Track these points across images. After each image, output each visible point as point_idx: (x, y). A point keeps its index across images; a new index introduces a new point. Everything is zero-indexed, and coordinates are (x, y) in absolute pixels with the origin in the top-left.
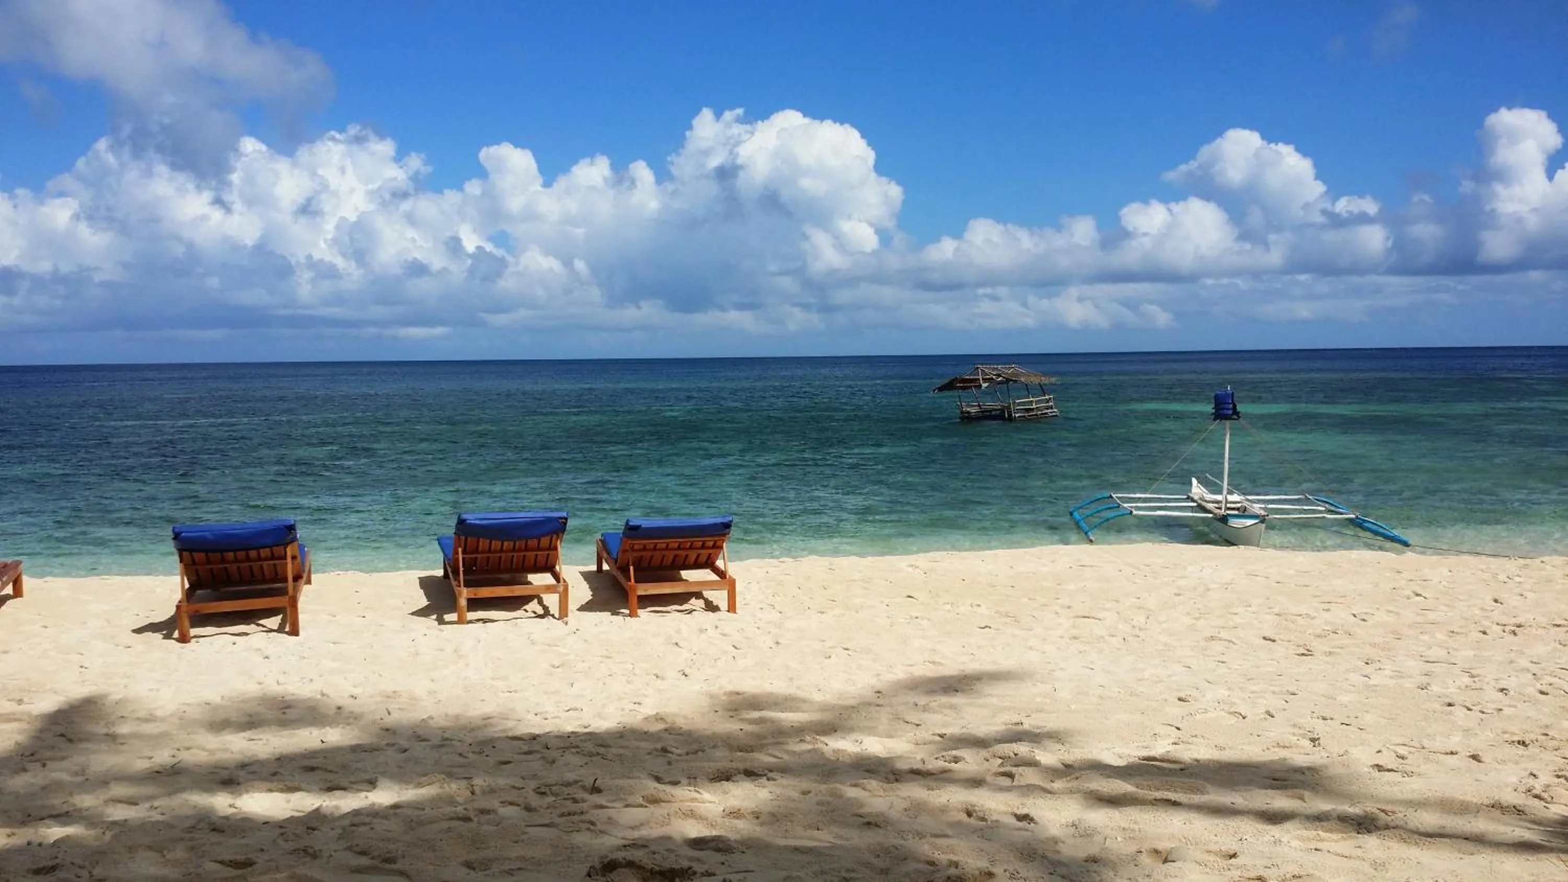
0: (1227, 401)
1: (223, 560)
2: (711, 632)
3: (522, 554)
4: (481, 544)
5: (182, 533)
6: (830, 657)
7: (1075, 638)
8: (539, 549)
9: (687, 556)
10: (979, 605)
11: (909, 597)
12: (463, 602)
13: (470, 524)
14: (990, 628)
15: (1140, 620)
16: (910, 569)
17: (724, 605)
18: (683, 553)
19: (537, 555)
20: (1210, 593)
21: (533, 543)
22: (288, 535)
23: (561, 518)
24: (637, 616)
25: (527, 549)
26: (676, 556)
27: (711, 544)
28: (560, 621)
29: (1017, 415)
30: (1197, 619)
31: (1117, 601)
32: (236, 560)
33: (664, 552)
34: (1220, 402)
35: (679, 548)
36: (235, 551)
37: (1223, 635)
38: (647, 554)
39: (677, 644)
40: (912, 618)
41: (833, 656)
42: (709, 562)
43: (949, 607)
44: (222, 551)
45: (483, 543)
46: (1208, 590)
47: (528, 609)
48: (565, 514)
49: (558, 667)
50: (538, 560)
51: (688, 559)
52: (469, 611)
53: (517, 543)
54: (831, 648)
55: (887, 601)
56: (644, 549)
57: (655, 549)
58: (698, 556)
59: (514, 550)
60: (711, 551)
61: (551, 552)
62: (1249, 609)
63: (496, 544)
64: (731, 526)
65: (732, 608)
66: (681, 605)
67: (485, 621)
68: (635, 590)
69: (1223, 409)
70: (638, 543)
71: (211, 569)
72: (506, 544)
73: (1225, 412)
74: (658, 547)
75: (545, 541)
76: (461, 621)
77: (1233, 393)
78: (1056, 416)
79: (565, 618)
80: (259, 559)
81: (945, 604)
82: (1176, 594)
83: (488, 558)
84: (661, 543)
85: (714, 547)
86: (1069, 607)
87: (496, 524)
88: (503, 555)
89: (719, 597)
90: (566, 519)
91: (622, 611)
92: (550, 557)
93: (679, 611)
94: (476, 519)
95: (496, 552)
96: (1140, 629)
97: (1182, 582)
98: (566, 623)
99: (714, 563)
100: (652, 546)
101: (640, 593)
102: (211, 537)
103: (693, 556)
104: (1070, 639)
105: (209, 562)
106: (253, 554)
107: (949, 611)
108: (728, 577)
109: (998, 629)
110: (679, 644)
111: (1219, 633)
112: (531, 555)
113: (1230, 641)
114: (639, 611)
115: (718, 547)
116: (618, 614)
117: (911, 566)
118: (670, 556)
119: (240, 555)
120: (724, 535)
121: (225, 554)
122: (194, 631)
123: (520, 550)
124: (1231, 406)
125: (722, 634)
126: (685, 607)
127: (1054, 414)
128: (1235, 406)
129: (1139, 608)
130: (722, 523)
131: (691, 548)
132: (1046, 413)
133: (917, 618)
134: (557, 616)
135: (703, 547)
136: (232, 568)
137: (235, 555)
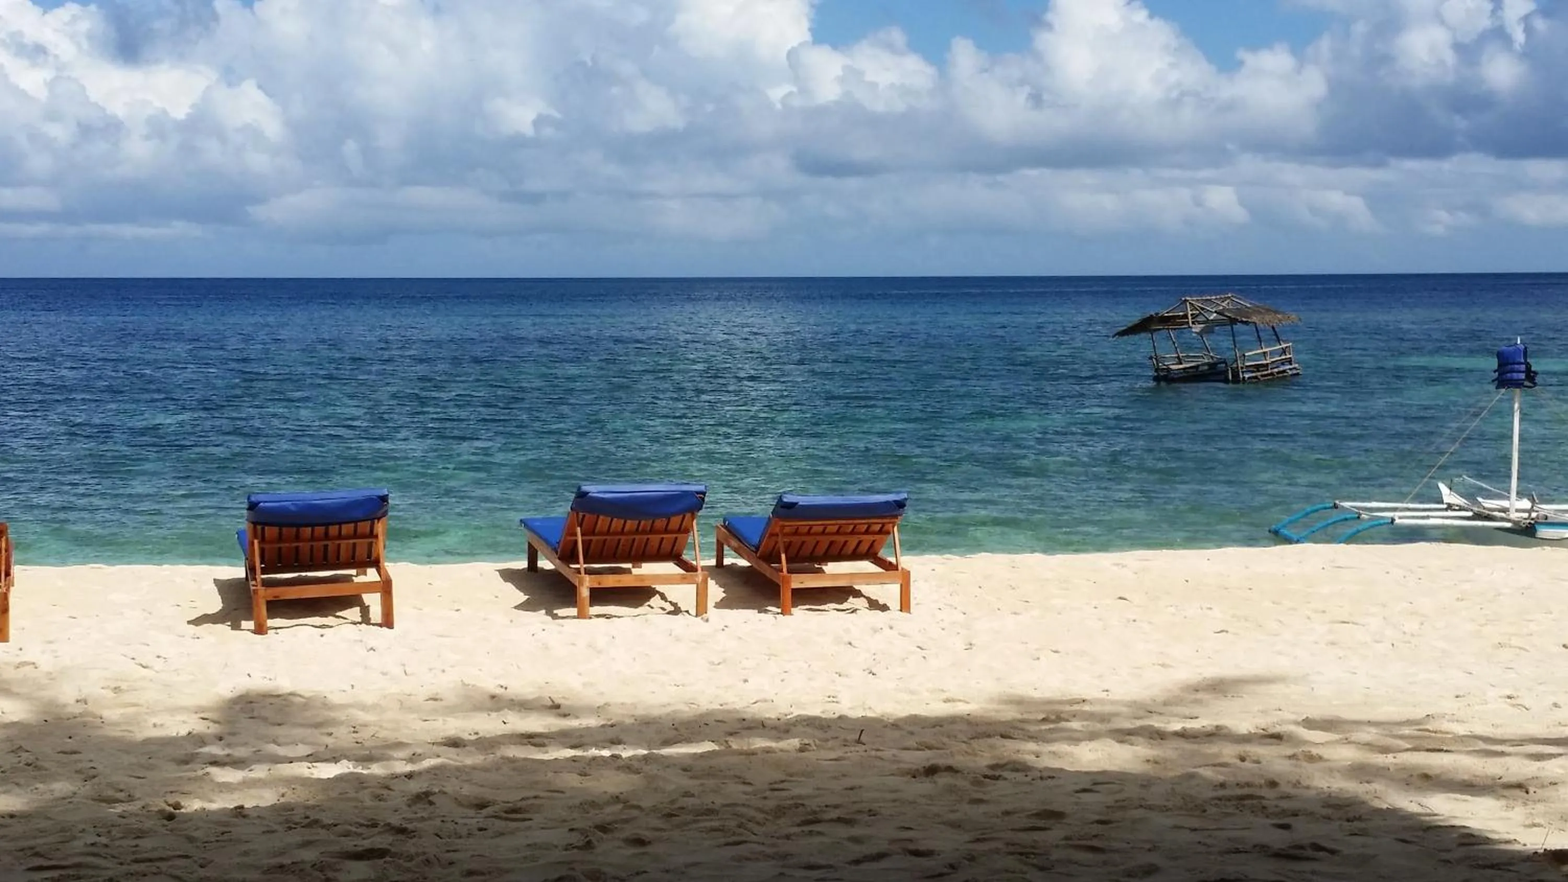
0: (1518, 360)
1: (297, 538)
2: (887, 631)
3: (646, 537)
4: (599, 522)
5: (260, 502)
6: (1038, 659)
7: (1333, 644)
8: (666, 531)
9: (846, 542)
10: (1210, 609)
11: (1120, 598)
12: (585, 593)
13: (591, 497)
14: (1227, 632)
15: (1411, 626)
16: (1115, 568)
17: (895, 604)
18: (841, 539)
19: (663, 539)
20: (1501, 597)
21: (660, 523)
22: (380, 509)
23: (698, 493)
24: (791, 614)
25: (652, 531)
26: (832, 543)
27: (877, 527)
28: (699, 619)
29: (1247, 376)
30: (1481, 626)
31: (1384, 606)
32: (313, 538)
33: (818, 538)
34: (1505, 362)
35: (838, 533)
36: (313, 525)
37: (1515, 641)
38: (796, 540)
39: (850, 644)
40: (1129, 621)
41: (1042, 658)
42: (871, 551)
43: (1172, 610)
44: (298, 526)
45: (603, 522)
46: (1499, 595)
47: (652, 605)
48: (702, 488)
49: (719, 664)
50: (663, 546)
51: (845, 549)
52: (591, 605)
53: (643, 523)
54: (1037, 650)
55: (1094, 603)
56: (796, 533)
57: (809, 533)
58: (860, 542)
59: (637, 532)
60: (877, 537)
61: (679, 536)
62: (1550, 616)
63: (617, 524)
64: (904, 506)
65: (905, 605)
66: (842, 603)
67: (608, 617)
68: (789, 582)
69: (1513, 371)
70: (790, 525)
71: (280, 549)
72: (629, 522)
73: (1515, 375)
74: (812, 531)
75: (675, 521)
76: (581, 615)
77: (1526, 348)
78: (1298, 374)
79: (704, 615)
80: (340, 537)
81: (1167, 606)
82: (1458, 599)
83: (605, 540)
84: (817, 526)
85: (880, 532)
86: (1324, 612)
87: (622, 499)
88: (623, 538)
89: (889, 592)
90: (704, 493)
91: (769, 608)
92: (678, 541)
93: (838, 610)
94: (598, 492)
95: (616, 533)
96: (1413, 635)
97: (1467, 586)
98: (707, 621)
99: (876, 554)
100: (806, 529)
101: (795, 585)
102: (293, 508)
103: (853, 542)
104: (1327, 645)
105: (280, 538)
106: (333, 530)
107: (1174, 614)
108: (900, 568)
109: (1235, 634)
110: (853, 642)
111: (1510, 640)
112: (655, 539)
113: (1521, 648)
114: (793, 610)
115: (884, 532)
116: (766, 611)
117: (1117, 565)
118: (825, 541)
119: (320, 530)
120: (896, 517)
121: (302, 529)
122: (270, 623)
123: (644, 532)
124: (1523, 367)
125: (900, 634)
126: (845, 606)
127: (1295, 372)
128: (1528, 366)
129: (1412, 614)
130: (895, 501)
131: (852, 533)
132: (1284, 371)
133: (1134, 621)
134: (693, 612)
135: (867, 532)
136: (304, 547)
137: (313, 531)
